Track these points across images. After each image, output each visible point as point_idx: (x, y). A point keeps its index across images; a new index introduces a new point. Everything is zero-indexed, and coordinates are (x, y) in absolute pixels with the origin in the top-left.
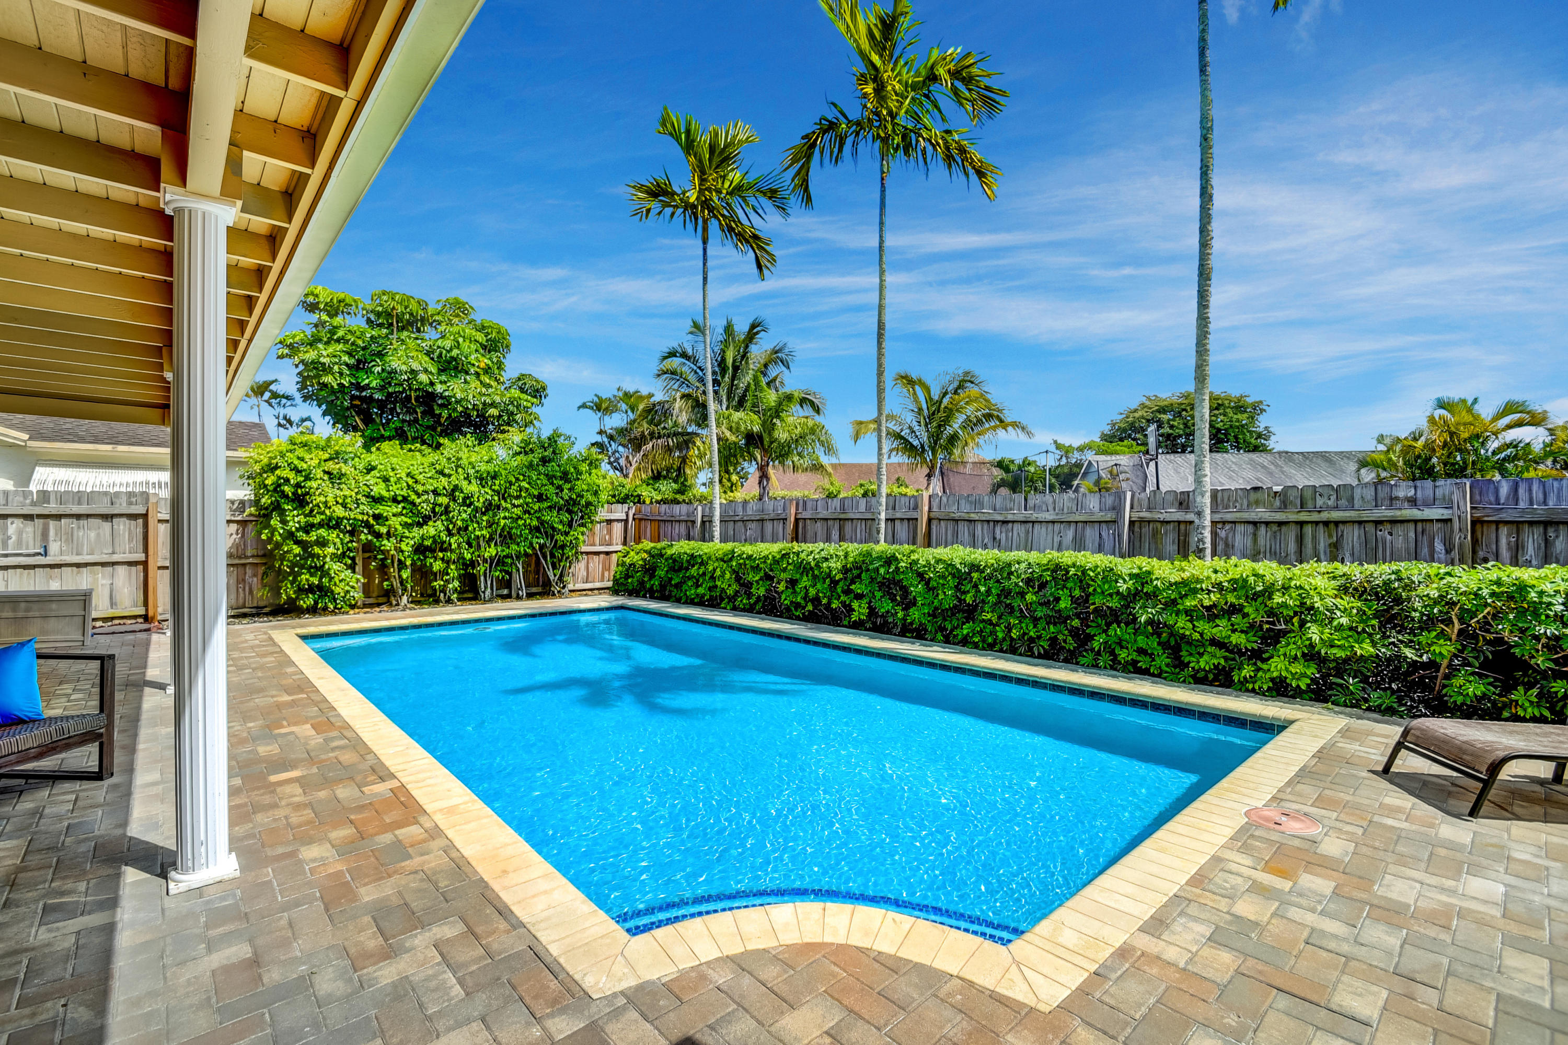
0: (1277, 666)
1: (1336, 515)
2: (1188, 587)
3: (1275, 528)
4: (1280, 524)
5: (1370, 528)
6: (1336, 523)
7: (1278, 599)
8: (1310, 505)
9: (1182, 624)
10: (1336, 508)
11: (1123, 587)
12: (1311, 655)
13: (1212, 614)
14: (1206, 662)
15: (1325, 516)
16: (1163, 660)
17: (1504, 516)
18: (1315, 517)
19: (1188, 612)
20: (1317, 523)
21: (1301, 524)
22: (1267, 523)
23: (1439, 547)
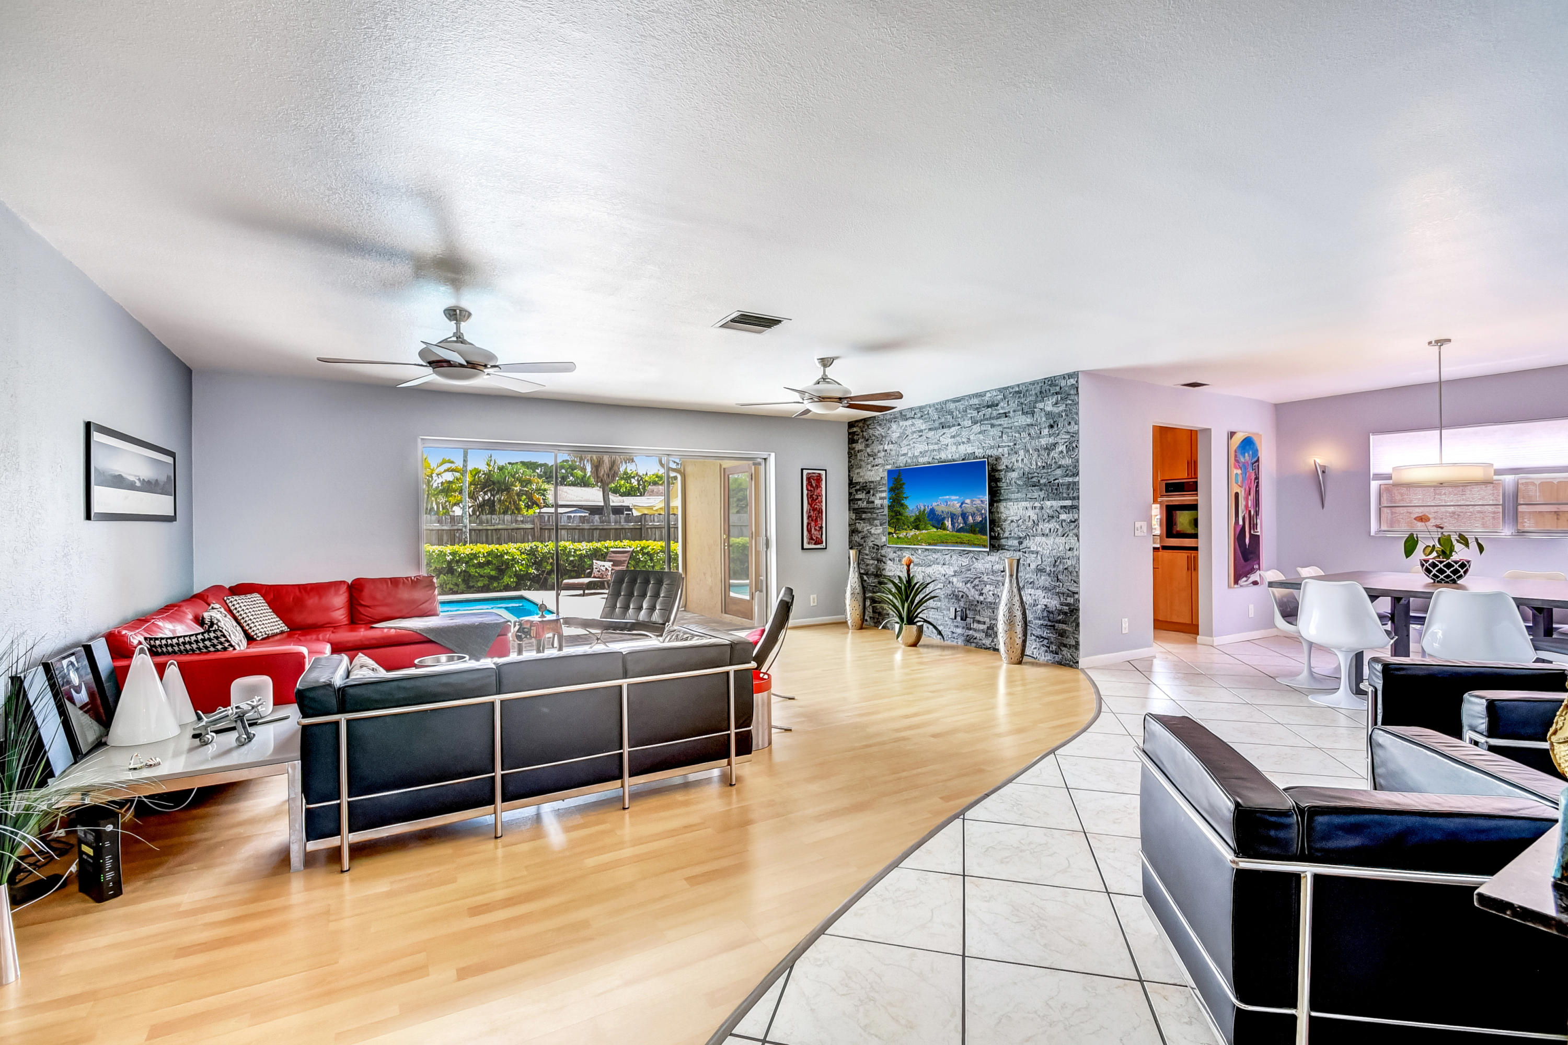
0: (506, 580)
1: (500, 527)
2: (475, 556)
3: (477, 532)
4: (479, 530)
5: (510, 531)
6: (499, 530)
7: (506, 557)
8: (490, 522)
9: (472, 571)
10: (499, 524)
11: (449, 558)
12: (516, 575)
13: (480, 565)
14: (480, 584)
15: (496, 527)
16: (462, 587)
17: (547, 527)
18: (492, 528)
19: (473, 566)
20: (492, 530)
21: (487, 530)
22: (475, 530)
23: (530, 538)
